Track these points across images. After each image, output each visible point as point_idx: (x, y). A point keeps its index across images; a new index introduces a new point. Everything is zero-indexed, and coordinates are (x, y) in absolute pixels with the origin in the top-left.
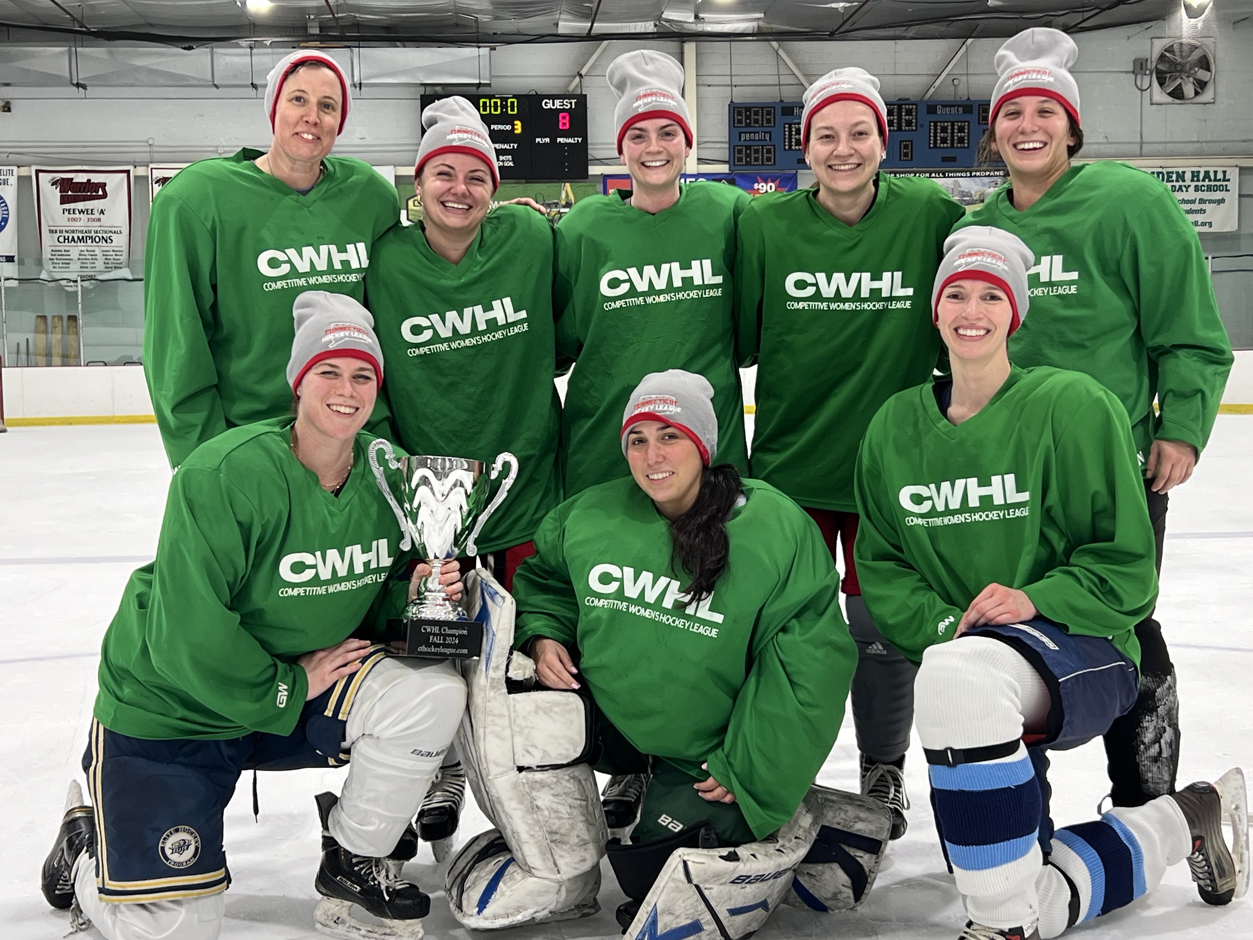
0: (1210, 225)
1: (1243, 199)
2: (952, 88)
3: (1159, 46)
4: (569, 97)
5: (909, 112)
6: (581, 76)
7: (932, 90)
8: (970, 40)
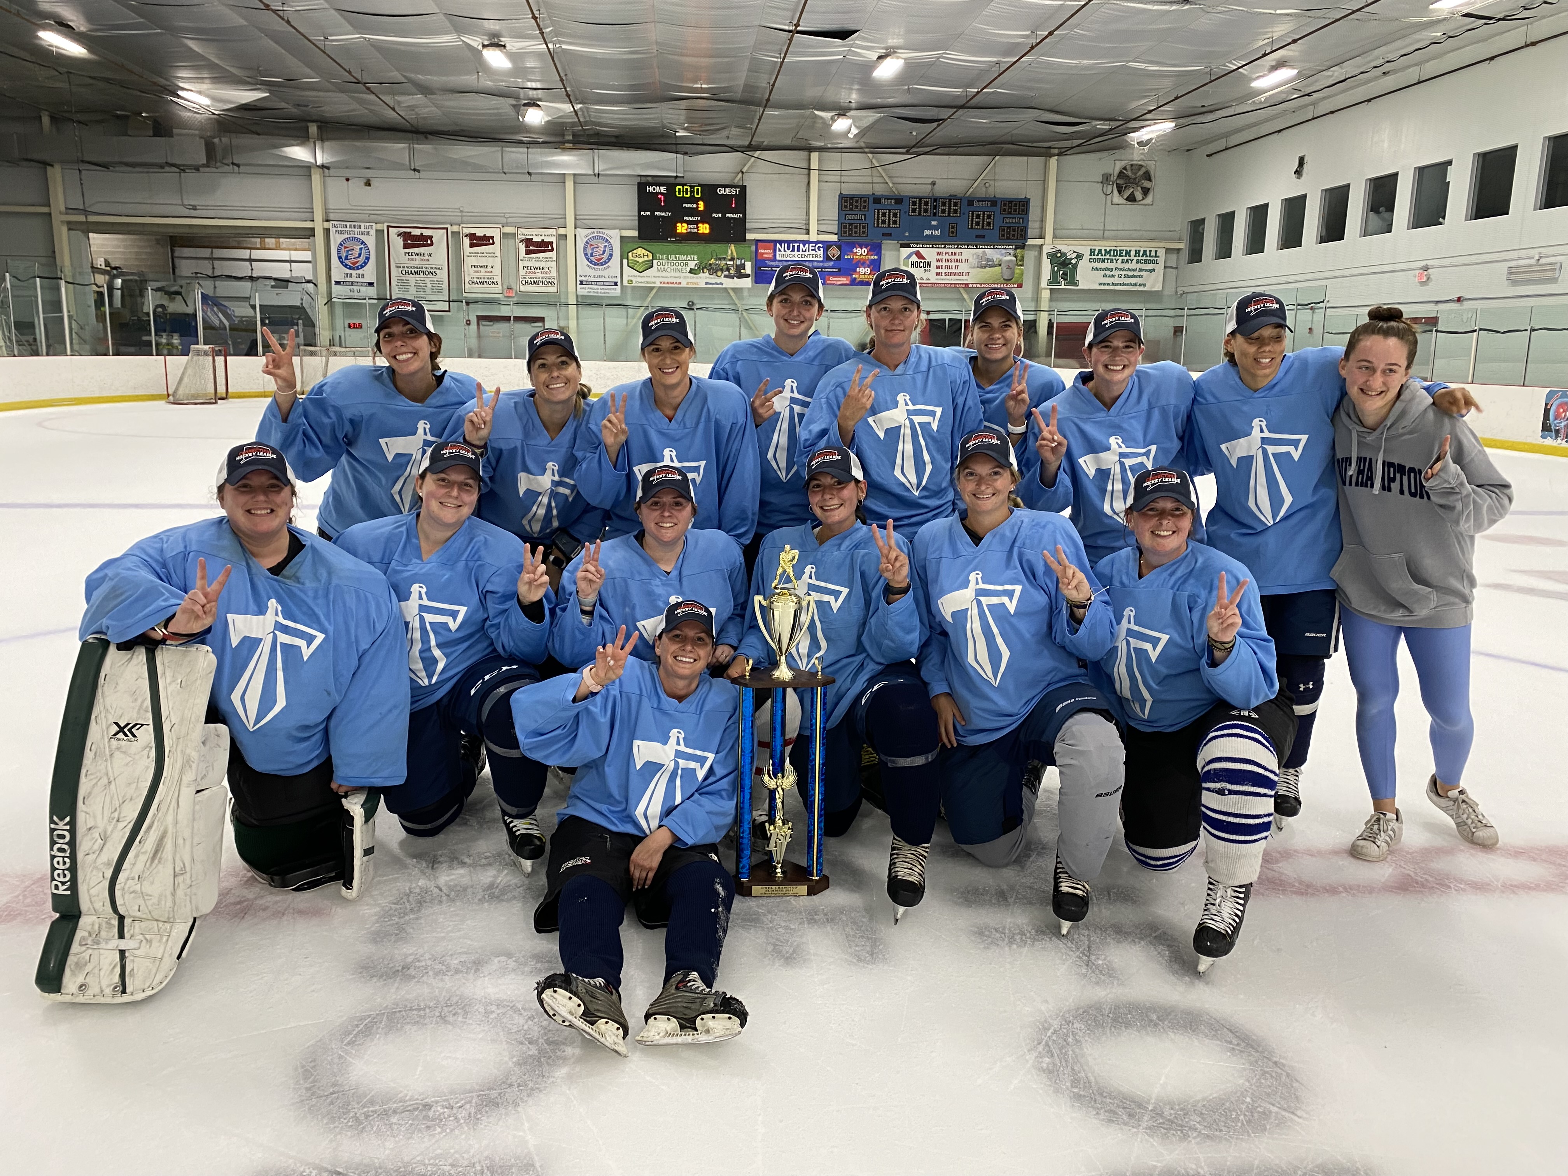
0: (1145, 285)
1: (1168, 270)
2: (984, 189)
3: (1119, 166)
4: (735, 187)
5: (956, 204)
6: (743, 172)
7: (971, 190)
8: (997, 158)
